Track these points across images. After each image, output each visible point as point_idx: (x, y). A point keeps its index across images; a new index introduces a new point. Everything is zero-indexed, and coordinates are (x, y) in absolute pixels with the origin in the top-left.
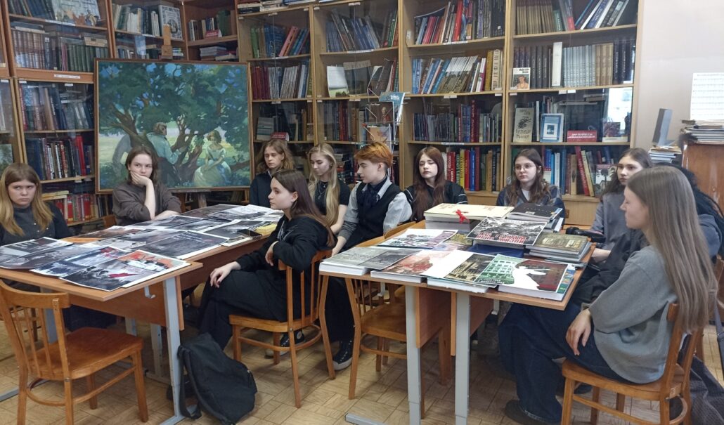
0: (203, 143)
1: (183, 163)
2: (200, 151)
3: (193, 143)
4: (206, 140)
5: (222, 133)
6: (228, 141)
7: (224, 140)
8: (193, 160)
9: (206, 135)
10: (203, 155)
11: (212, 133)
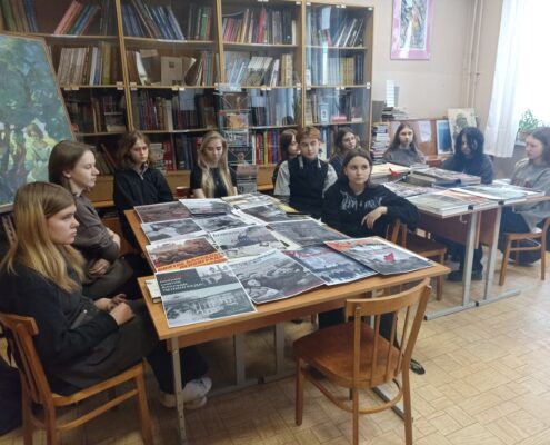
0: (24, 140)
1: (10, 168)
2: (24, 151)
3: (12, 141)
4: (26, 136)
5: (42, 126)
6: (51, 135)
7: (45, 134)
8: (20, 164)
9: (24, 130)
10: (29, 157)
11: (30, 127)
